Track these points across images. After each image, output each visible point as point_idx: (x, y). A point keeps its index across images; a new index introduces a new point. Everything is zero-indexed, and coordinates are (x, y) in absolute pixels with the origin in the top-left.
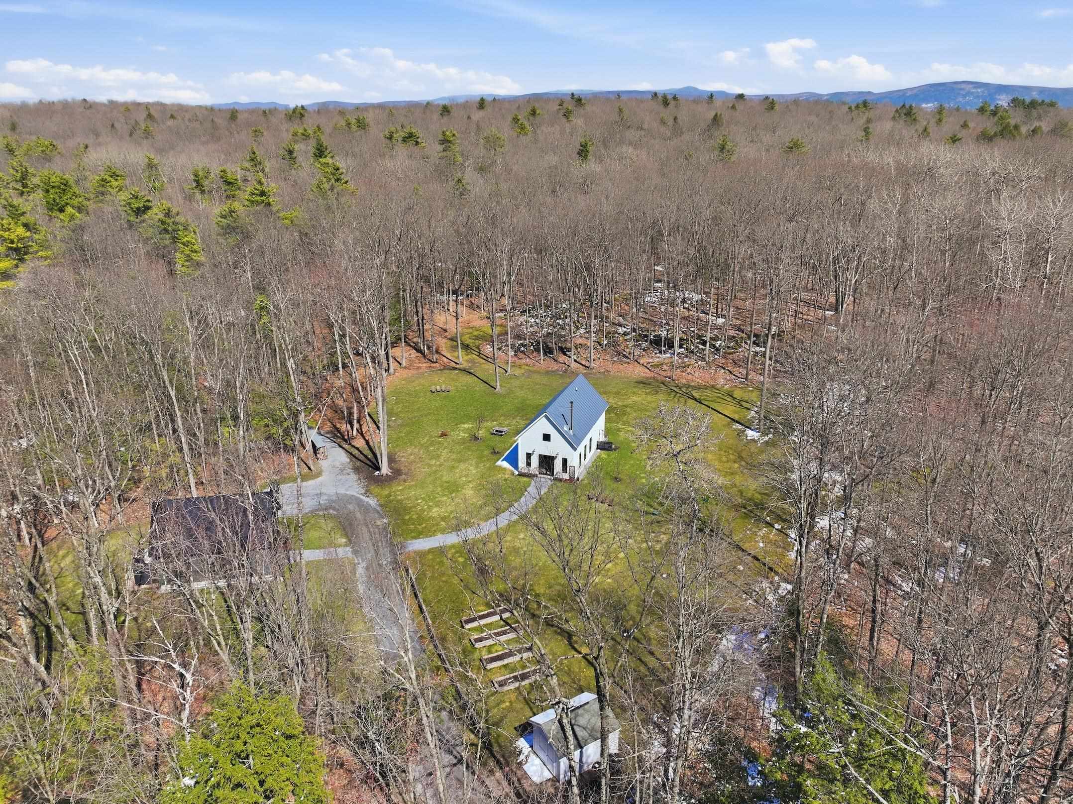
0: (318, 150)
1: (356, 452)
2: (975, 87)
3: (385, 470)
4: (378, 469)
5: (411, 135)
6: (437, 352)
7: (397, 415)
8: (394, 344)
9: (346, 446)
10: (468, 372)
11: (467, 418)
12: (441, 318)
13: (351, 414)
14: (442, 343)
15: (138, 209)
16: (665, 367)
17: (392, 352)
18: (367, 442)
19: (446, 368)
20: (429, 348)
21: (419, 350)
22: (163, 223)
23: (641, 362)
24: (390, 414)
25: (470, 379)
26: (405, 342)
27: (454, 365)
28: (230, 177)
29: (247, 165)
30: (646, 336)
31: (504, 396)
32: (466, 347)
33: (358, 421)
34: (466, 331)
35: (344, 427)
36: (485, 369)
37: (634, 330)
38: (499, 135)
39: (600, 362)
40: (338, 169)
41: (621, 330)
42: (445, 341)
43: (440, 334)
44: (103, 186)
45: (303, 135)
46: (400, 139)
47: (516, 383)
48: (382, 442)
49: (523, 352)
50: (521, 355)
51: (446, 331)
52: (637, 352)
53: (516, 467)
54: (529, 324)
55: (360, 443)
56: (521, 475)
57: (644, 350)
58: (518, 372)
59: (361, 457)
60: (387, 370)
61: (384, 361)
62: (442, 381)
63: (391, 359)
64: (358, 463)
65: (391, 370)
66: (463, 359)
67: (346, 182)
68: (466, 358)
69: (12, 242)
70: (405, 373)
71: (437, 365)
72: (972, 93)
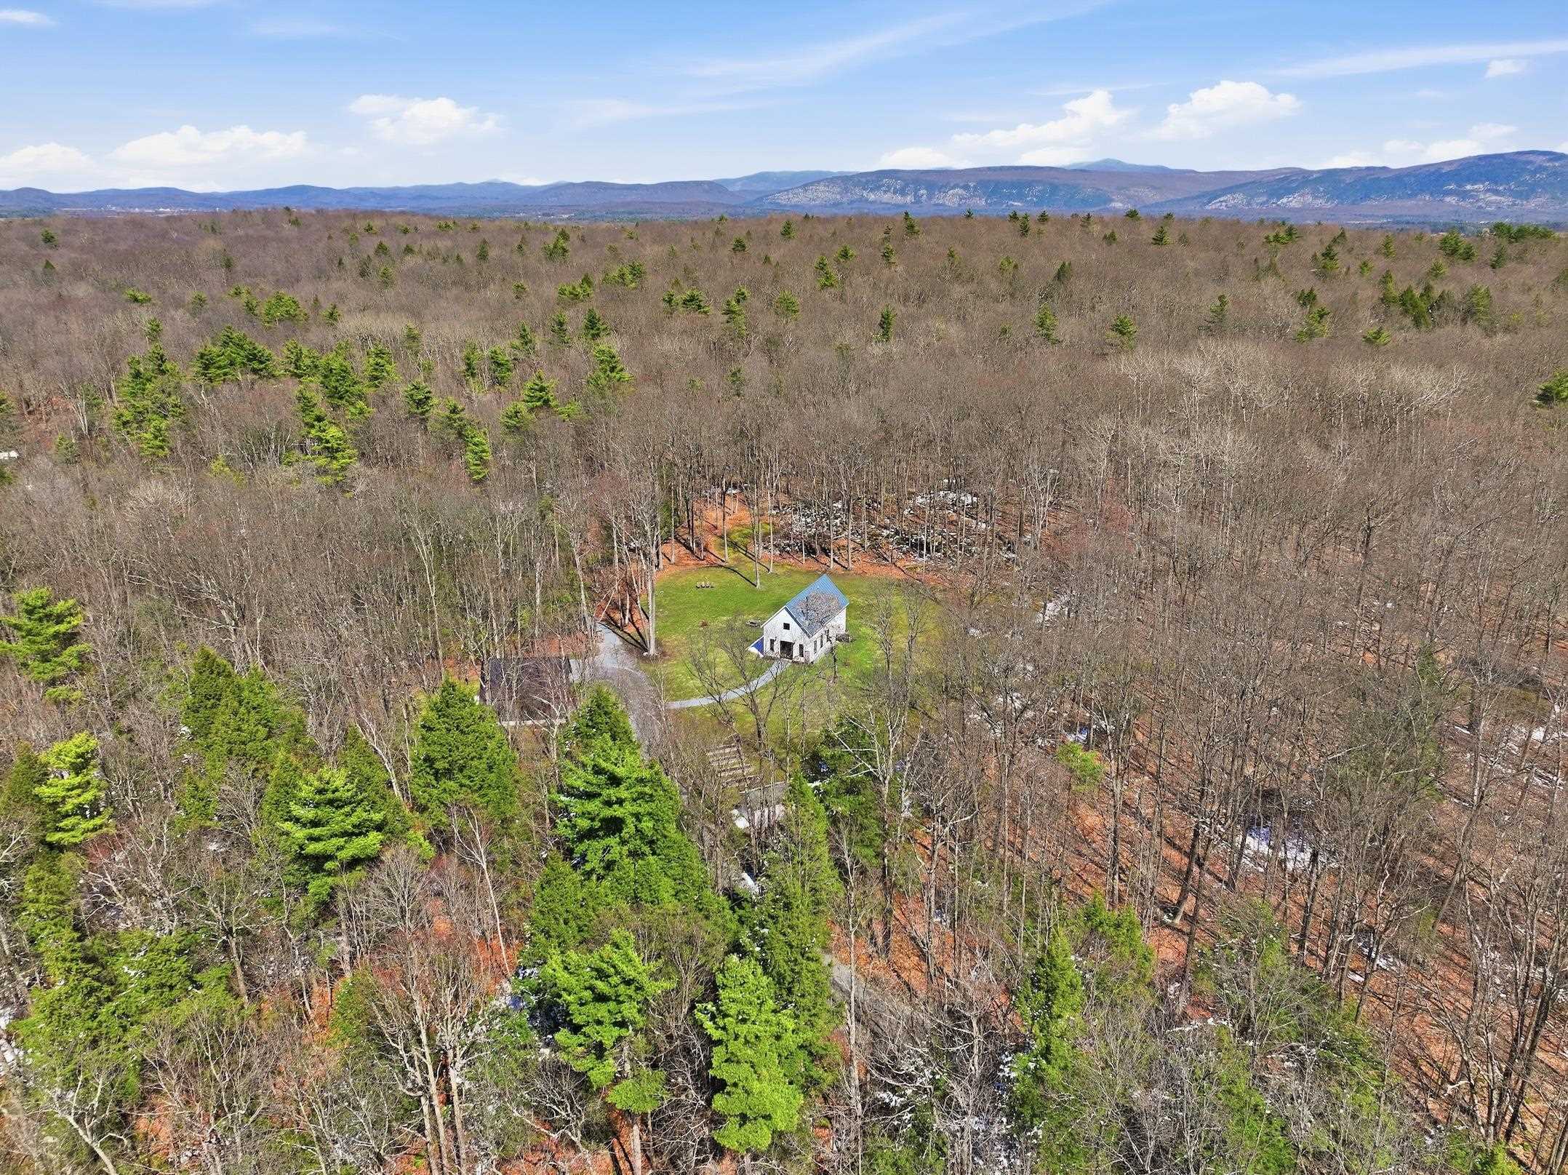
0: (590, 321)
1: (627, 637)
2: (1550, 160)
3: (652, 651)
4: (647, 651)
5: (692, 299)
6: (706, 549)
7: (663, 607)
8: (665, 541)
9: (619, 632)
10: (731, 569)
11: (726, 611)
12: (713, 514)
13: (623, 605)
14: (712, 540)
15: (420, 400)
16: (919, 570)
17: (661, 549)
18: (638, 629)
19: (712, 565)
20: (698, 545)
21: (688, 548)
22: (450, 419)
23: (898, 564)
24: (659, 606)
25: (734, 577)
26: (676, 538)
27: (720, 562)
28: (501, 359)
29: (517, 342)
30: (908, 539)
31: (762, 593)
32: (734, 545)
33: (630, 611)
34: (736, 528)
35: (618, 616)
36: (749, 567)
37: (897, 533)
38: (793, 299)
39: (859, 563)
40: (614, 357)
41: (885, 533)
42: (714, 539)
43: (710, 531)
44: (376, 370)
45: (571, 293)
46: (680, 302)
47: (775, 581)
48: (651, 630)
49: (788, 552)
50: (785, 555)
51: (716, 528)
52: (896, 554)
53: (762, 652)
54: (799, 524)
55: (631, 630)
56: (766, 658)
57: (904, 553)
58: (780, 571)
59: (633, 641)
60: (657, 566)
61: (655, 558)
62: (707, 578)
63: (661, 556)
64: (630, 646)
65: (661, 566)
66: (729, 556)
67: (622, 370)
68: (733, 556)
69: (328, 442)
70: (674, 570)
71: (704, 562)
72: (1545, 169)
